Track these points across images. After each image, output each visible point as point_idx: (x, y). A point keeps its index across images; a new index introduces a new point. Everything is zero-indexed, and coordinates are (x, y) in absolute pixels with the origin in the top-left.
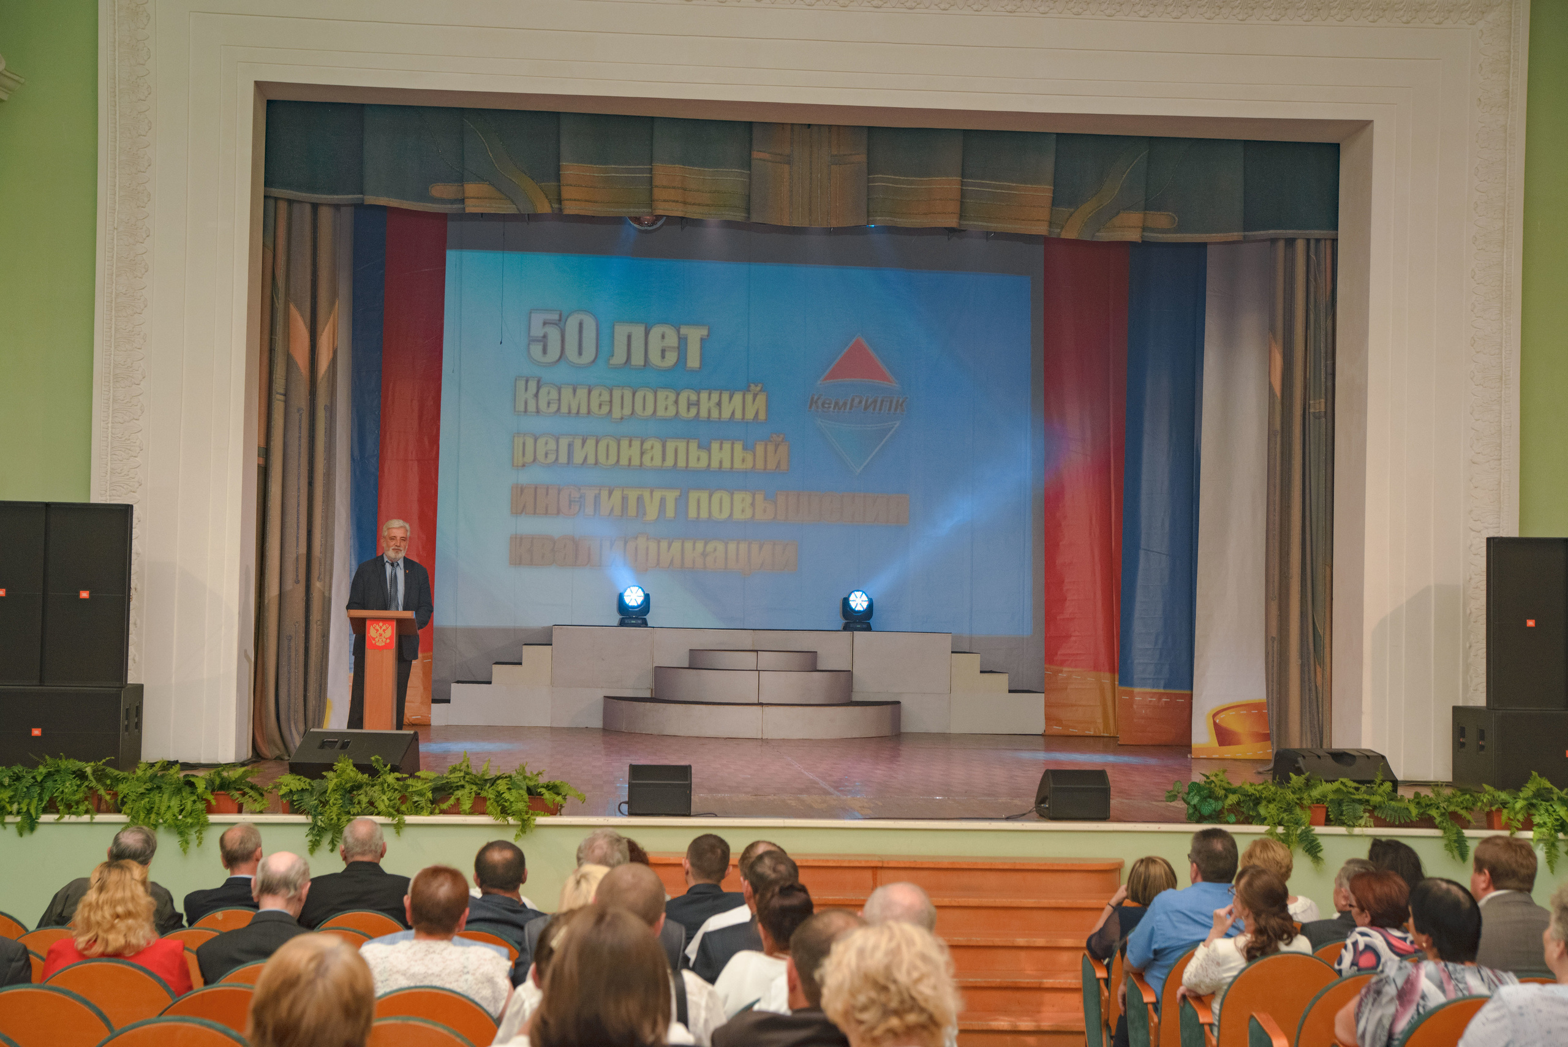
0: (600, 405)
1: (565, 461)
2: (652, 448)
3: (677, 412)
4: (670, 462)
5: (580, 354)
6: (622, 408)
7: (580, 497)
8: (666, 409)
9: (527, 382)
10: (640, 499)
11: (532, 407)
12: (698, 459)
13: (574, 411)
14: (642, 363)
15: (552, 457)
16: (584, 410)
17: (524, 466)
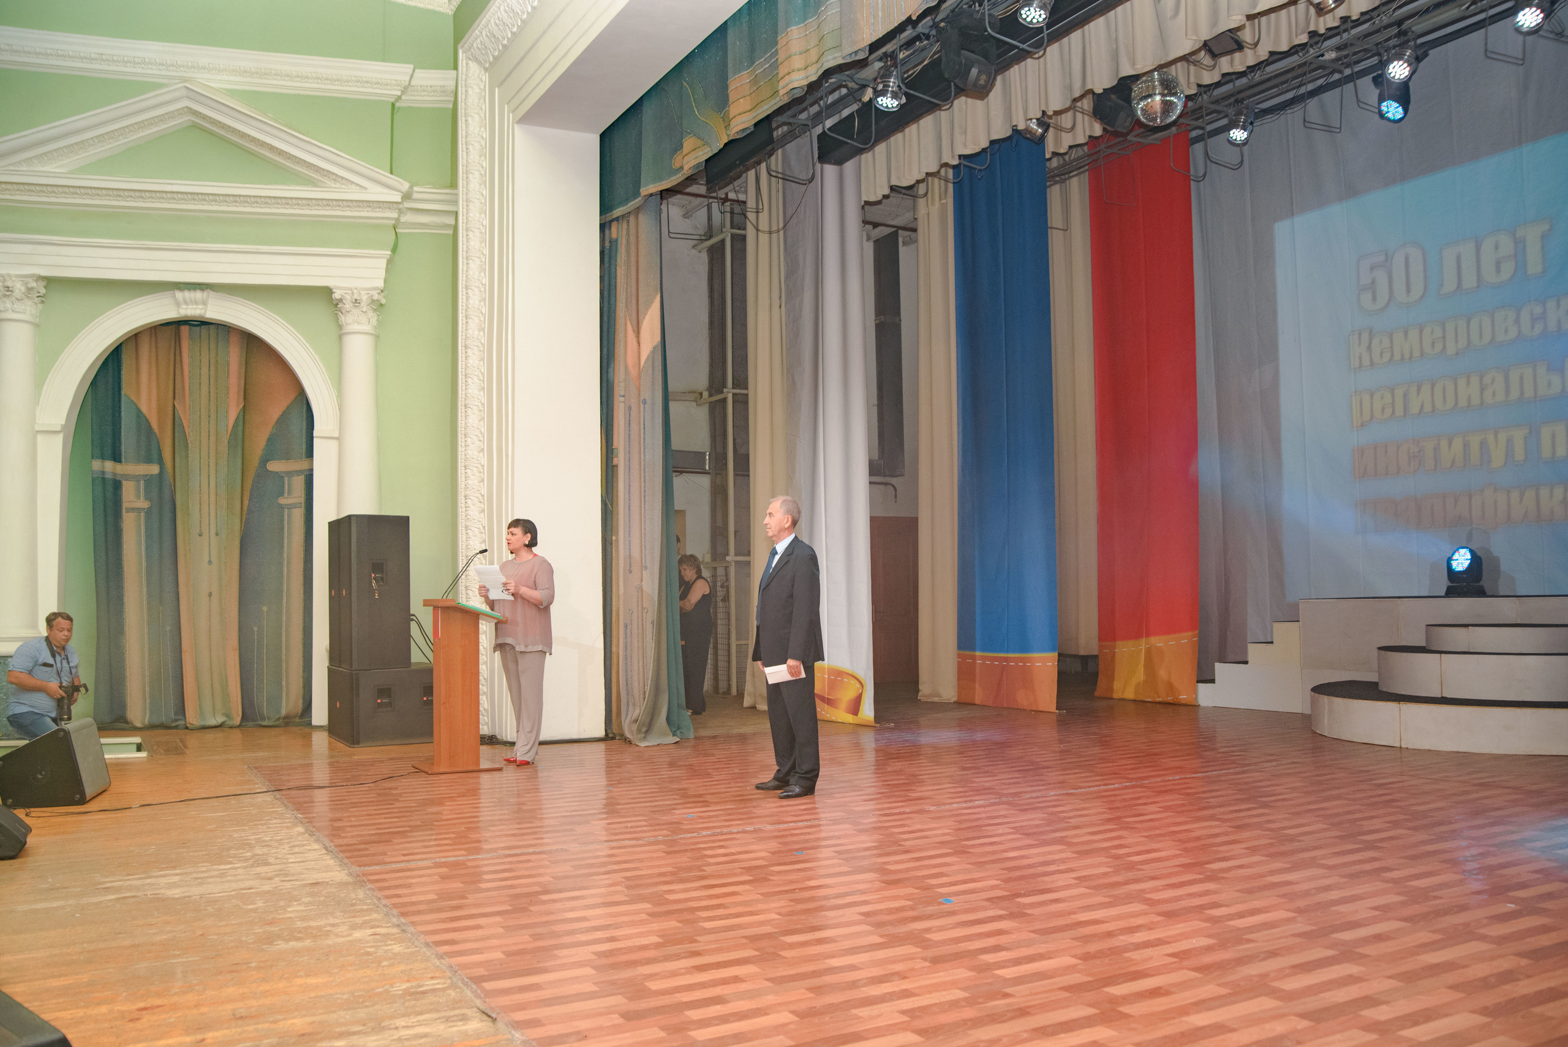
0: (1433, 344)
1: (1402, 414)
2: (1493, 381)
3: (1519, 332)
4: (1515, 394)
5: (1408, 291)
6: (1457, 342)
7: (1419, 452)
8: (1506, 331)
9: (1360, 334)
10: (1483, 444)
11: (1366, 361)
12: (1549, 384)
13: (1407, 356)
14: (1475, 284)
15: (1388, 411)
16: (1417, 353)
17: (1362, 425)
